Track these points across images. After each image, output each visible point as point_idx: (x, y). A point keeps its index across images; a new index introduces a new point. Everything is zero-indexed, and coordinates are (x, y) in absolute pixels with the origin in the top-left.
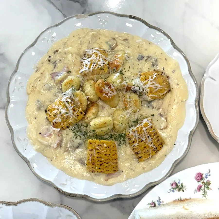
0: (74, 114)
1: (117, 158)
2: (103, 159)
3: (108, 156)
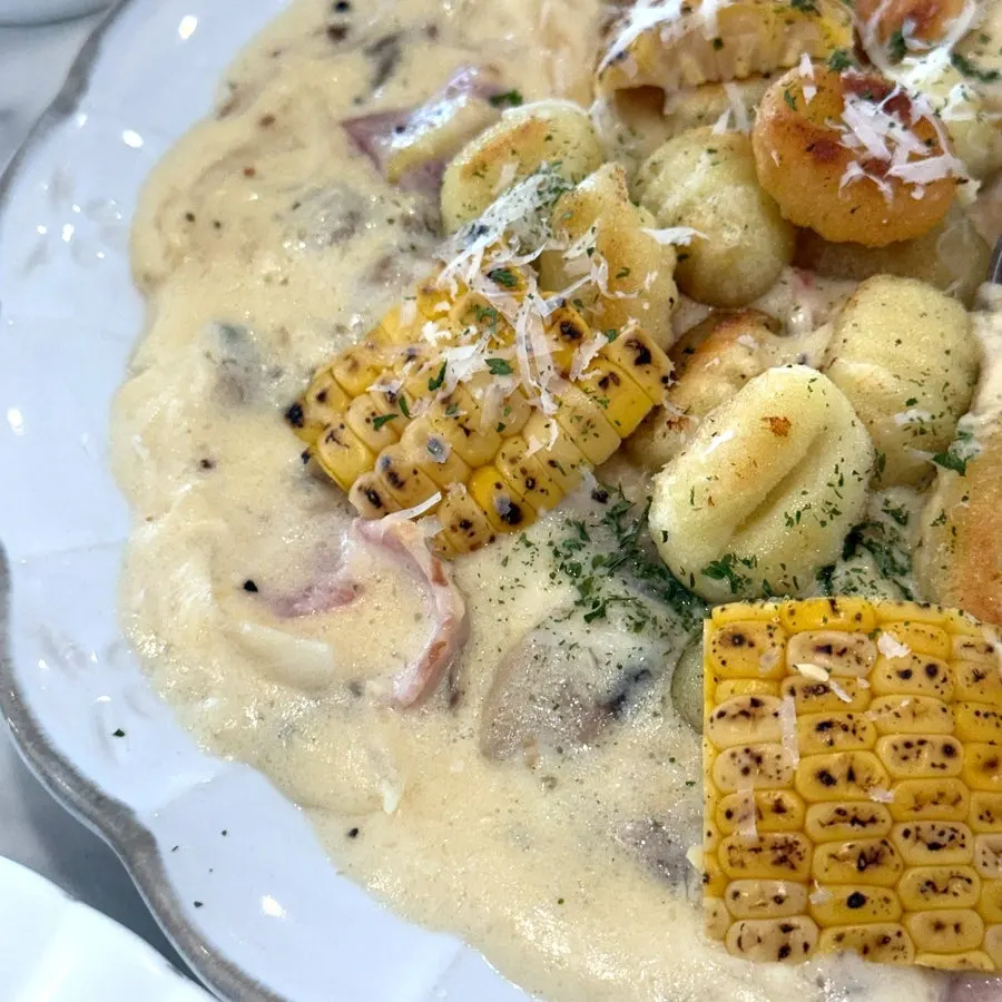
2: (889, 797)
3: (933, 765)
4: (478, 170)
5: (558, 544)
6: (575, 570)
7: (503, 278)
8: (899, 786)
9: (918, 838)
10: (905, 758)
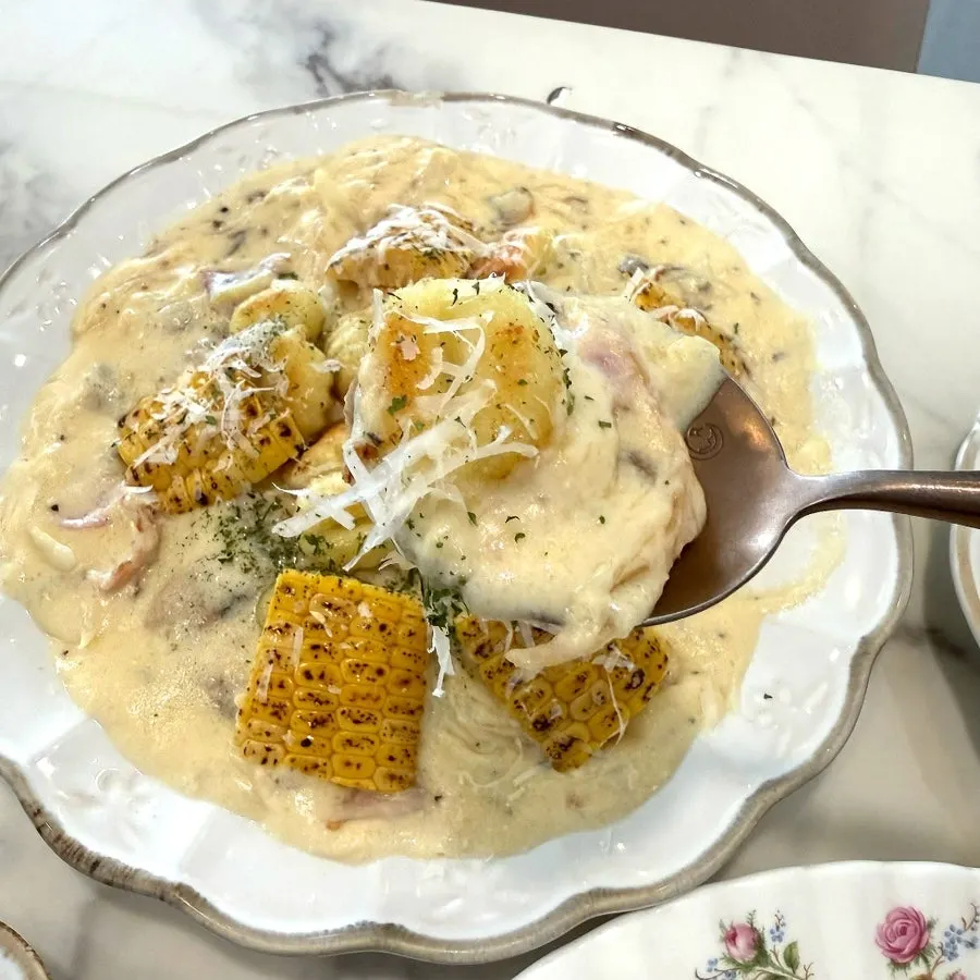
0: (244, 432)
1: (421, 708)
2: (339, 691)
3: (368, 679)
4: (249, 313)
5: (224, 519)
6: (227, 534)
7: (231, 373)
8: (346, 687)
9: (349, 716)
10: (354, 672)
